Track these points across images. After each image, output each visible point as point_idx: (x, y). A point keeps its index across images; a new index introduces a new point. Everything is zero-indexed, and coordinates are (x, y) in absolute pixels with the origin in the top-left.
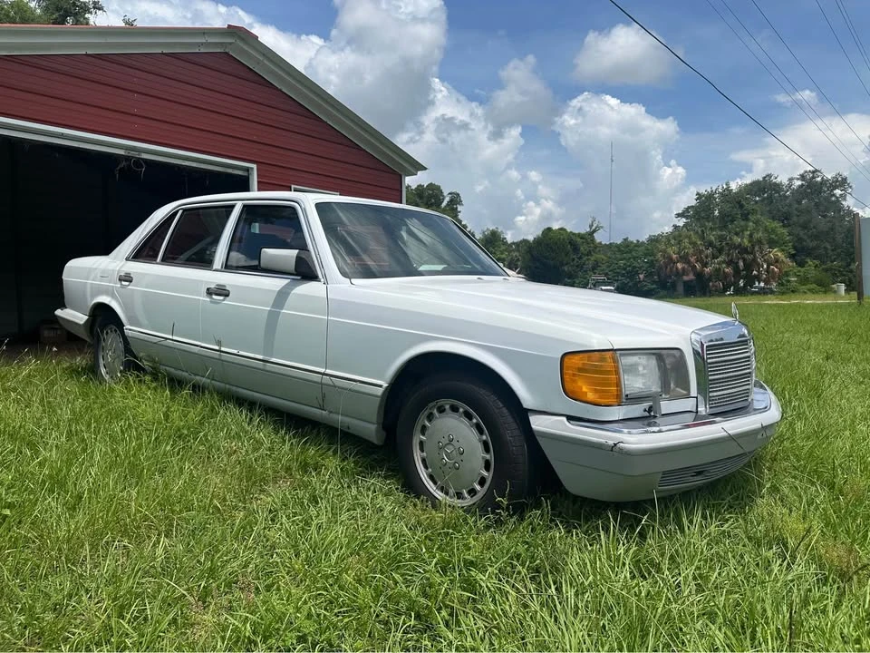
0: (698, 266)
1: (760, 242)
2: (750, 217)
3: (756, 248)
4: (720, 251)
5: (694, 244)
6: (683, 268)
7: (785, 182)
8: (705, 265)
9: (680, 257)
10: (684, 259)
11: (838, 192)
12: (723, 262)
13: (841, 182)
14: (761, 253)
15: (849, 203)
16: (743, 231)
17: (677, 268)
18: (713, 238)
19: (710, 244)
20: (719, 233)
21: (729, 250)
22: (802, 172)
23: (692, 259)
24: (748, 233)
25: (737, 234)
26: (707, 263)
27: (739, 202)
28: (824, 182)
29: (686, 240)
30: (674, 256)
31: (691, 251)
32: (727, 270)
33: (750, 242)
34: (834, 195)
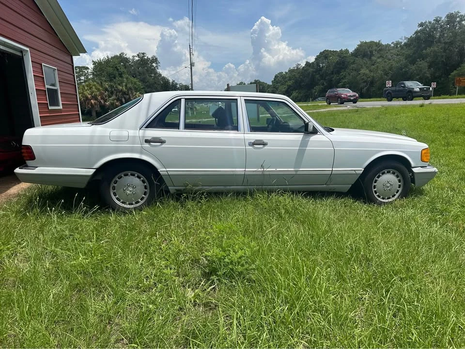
0: (102, 101)
1: (130, 89)
2: (123, 75)
3: (130, 92)
4: (112, 93)
5: (98, 90)
6: (95, 103)
7: (131, 58)
8: (105, 101)
9: (92, 97)
10: (95, 98)
11: (154, 65)
12: (114, 99)
13: (155, 60)
14: (132, 94)
15: (159, 71)
16: (122, 83)
17: (91, 103)
18: (107, 86)
19: (106, 90)
20: (110, 83)
21: (117, 93)
22: (138, 53)
23: (99, 98)
24: (124, 84)
25: (119, 85)
26: (106, 100)
27: (116, 67)
28: (148, 59)
29: (94, 87)
30: (89, 96)
31: (98, 93)
32: (117, 103)
33: (126, 89)
34: (153, 66)
